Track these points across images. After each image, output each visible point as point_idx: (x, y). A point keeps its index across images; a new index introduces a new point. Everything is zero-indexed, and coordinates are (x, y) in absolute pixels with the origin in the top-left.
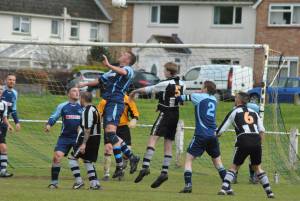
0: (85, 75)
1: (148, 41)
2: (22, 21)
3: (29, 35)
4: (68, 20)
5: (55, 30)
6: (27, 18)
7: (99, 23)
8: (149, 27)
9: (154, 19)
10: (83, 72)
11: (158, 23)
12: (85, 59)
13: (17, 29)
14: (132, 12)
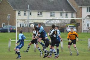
0: (69, 27)
1: (86, 17)
2: (52, 13)
3: (54, 17)
4: (65, 12)
5: (61, 15)
6: (54, 12)
7: (73, 13)
8: (86, 13)
9: (88, 11)
10: (69, 26)
11: (89, 12)
12: (69, 23)
13: (51, 15)
14: (82, 9)
